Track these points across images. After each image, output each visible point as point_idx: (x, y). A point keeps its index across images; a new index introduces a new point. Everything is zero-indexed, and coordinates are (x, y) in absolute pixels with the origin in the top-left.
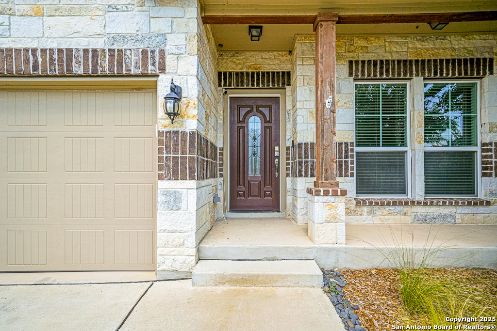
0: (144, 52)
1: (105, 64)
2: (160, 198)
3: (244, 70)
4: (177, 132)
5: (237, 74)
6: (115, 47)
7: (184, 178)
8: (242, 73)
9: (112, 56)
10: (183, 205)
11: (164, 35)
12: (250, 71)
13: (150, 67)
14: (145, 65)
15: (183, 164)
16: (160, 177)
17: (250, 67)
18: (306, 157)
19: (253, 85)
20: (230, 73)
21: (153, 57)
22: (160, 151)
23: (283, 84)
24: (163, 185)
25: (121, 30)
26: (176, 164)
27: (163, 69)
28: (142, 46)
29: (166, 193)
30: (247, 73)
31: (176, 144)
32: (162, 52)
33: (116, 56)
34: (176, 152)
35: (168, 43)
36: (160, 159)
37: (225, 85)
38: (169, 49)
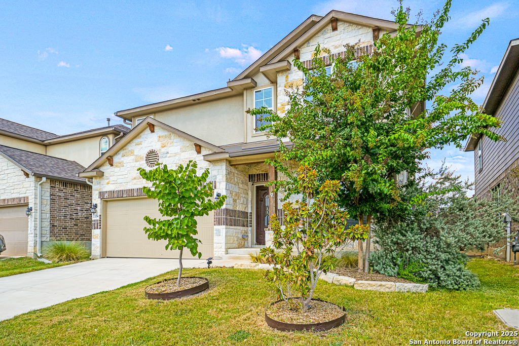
2: (215, 232)
3: (261, 173)
4: (219, 209)
5: (257, 175)
7: (221, 225)
8: (260, 174)
10: (221, 234)
11: (216, 176)
12: (263, 173)
15: (221, 220)
16: (215, 225)
17: (263, 171)
19: (264, 180)
20: (254, 175)
21: (213, 184)
22: (215, 215)
24: (216, 227)
26: (219, 220)
27: (215, 188)
29: (216, 230)
30: (262, 174)
31: (219, 213)
32: (215, 181)
34: (219, 216)
35: (217, 178)
36: (215, 218)
37: (252, 181)
38: (217, 180)
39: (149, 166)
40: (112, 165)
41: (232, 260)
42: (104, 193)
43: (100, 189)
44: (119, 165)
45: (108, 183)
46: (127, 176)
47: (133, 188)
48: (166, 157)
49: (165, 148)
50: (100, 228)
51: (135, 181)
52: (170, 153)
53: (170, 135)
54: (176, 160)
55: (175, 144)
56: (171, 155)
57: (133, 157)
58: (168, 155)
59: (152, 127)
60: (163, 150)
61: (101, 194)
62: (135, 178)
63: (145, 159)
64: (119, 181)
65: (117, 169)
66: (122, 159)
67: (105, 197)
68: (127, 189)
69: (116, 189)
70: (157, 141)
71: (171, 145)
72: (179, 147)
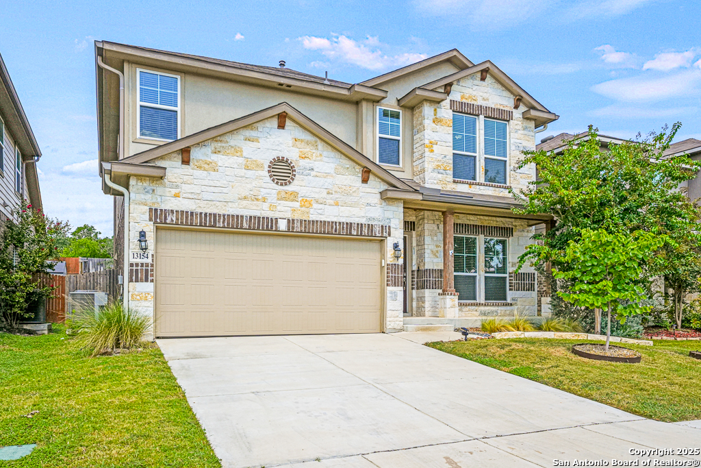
0: (382, 226)
1: (365, 231)
2: (389, 295)
4: (395, 264)
6: (370, 223)
7: (398, 286)
9: (369, 227)
10: (398, 298)
11: (390, 219)
13: (384, 233)
14: (382, 232)
15: (398, 279)
16: (388, 285)
18: (430, 277)
21: (386, 229)
22: (388, 273)
23: (411, 230)
24: (390, 288)
25: (372, 215)
26: (395, 279)
27: (389, 235)
28: (381, 224)
29: (391, 293)
31: (395, 270)
32: (389, 227)
33: (370, 227)
34: (395, 273)
35: (392, 222)
36: (388, 277)
38: (392, 225)
39: (277, 183)
40: (186, 162)
41: (420, 332)
42: (165, 213)
43: (154, 203)
44: (206, 166)
45: (176, 196)
46: (225, 190)
47: (240, 214)
48: (309, 175)
49: (307, 160)
50: (152, 281)
51: (245, 203)
52: (315, 170)
53: (316, 142)
54: (327, 184)
55: (326, 159)
56: (318, 174)
57: (241, 160)
58: (313, 173)
59: (282, 119)
60: (302, 163)
61: (157, 215)
62: (245, 198)
63: (267, 169)
64: (205, 196)
65: (198, 173)
66: (214, 157)
67: (168, 221)
68: (227, 213)
69: (199, 211)
70: (291, 145)
71: (319, 158)
72: (333, 166)
